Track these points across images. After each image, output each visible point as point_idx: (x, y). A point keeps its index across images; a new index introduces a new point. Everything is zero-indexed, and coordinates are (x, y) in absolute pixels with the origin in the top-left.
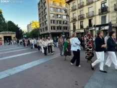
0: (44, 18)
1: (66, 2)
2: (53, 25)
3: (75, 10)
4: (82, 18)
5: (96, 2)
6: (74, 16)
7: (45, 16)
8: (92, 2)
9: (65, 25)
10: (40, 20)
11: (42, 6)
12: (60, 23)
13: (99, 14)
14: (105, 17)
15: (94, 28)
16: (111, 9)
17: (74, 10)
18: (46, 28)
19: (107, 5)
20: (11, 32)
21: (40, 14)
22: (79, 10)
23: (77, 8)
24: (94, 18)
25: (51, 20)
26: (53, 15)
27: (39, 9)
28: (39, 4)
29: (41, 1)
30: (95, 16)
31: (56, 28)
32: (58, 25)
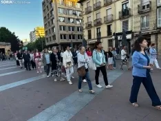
0: (51, 22)
1: (79, 2)
2: (63, 32)
3: (90, 12)
4: (98, 23)
5: (115, 2)
6: (89, 21)
7: (52, 20)
8: (111, 3)
9: (79, 33)
10: (45, 25)
11: (48, 7)
12: (73, 30)
13: (120, 19)
14: (127, 22)
15: (113, 37)
16: (134, 12)
17: (88, 12)
18: (54, 36)
19: (129, 6)
20: (4, 43)
21: (45, 18)
22: (95, 13)
23: (92, 10)
24: (113, 24)
25: (60, 26)
26: (62, 19)
27: (44, 11)
28: (44, 3)
30: (115, 20)
31: (67, 37)
32: (70, 32)
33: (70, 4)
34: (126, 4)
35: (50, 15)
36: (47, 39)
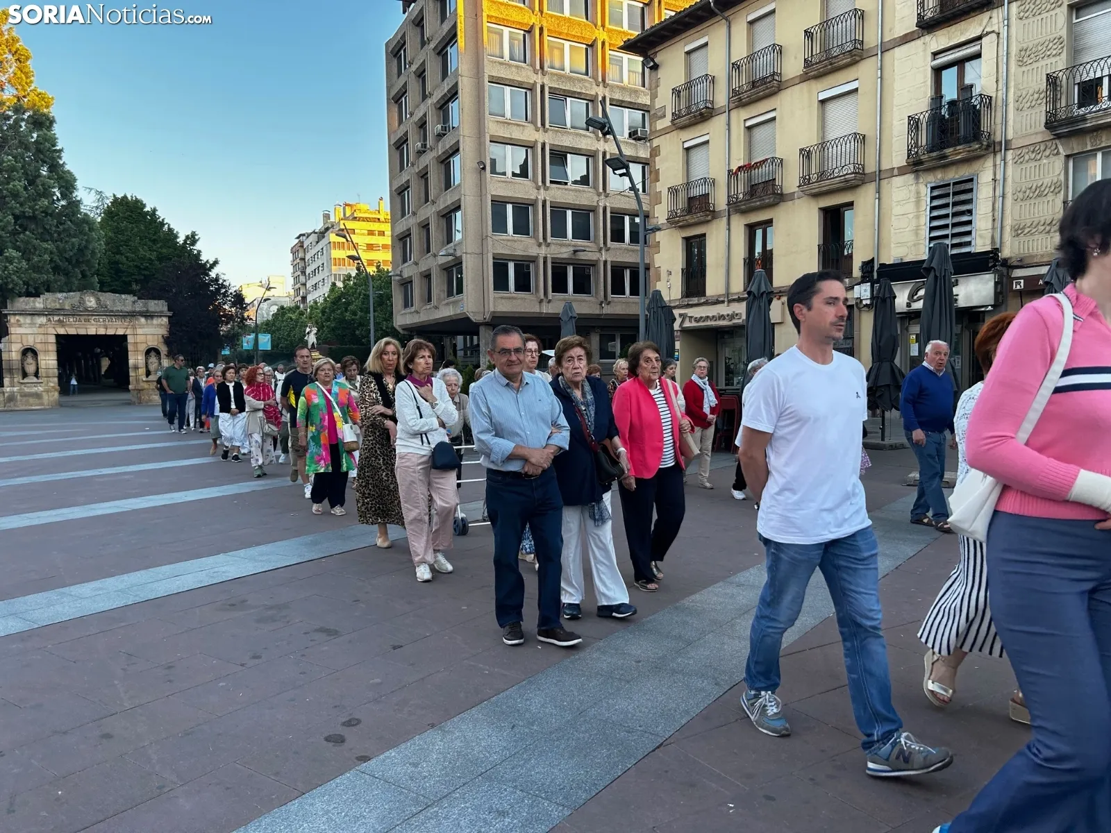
0: (435, 178)
1: (630, 47)
2: (512, 244)
3: (705, 115)
4: (758, 193)
5: (886, 48)
6: (698, 172)
7: (445, 162)
8: (856, 54)
9: (624, 253)
10: (400, 193)
11: (421, 74)
12: (582, 231)
13: (915, 166)
14: (965, 188)
16: (1019, 120)
17: (694, 115)
18: (453, 270)
19: (981, 77)
21: (399, 145)
22: (740, 118)
23: (721, 99)
24: (864, 199)
25: (499, 205)
26: (511, 159)
27: (397, 99)
28: (396, 51)
29: (419, 22)
30: (880, 176)
31: (541, 277)
32: (562, 248)
33: (569, 58)
34: (960, 63)
35: (434, 127)
36: (406, 284)
